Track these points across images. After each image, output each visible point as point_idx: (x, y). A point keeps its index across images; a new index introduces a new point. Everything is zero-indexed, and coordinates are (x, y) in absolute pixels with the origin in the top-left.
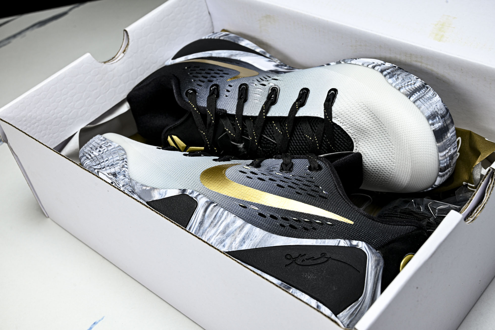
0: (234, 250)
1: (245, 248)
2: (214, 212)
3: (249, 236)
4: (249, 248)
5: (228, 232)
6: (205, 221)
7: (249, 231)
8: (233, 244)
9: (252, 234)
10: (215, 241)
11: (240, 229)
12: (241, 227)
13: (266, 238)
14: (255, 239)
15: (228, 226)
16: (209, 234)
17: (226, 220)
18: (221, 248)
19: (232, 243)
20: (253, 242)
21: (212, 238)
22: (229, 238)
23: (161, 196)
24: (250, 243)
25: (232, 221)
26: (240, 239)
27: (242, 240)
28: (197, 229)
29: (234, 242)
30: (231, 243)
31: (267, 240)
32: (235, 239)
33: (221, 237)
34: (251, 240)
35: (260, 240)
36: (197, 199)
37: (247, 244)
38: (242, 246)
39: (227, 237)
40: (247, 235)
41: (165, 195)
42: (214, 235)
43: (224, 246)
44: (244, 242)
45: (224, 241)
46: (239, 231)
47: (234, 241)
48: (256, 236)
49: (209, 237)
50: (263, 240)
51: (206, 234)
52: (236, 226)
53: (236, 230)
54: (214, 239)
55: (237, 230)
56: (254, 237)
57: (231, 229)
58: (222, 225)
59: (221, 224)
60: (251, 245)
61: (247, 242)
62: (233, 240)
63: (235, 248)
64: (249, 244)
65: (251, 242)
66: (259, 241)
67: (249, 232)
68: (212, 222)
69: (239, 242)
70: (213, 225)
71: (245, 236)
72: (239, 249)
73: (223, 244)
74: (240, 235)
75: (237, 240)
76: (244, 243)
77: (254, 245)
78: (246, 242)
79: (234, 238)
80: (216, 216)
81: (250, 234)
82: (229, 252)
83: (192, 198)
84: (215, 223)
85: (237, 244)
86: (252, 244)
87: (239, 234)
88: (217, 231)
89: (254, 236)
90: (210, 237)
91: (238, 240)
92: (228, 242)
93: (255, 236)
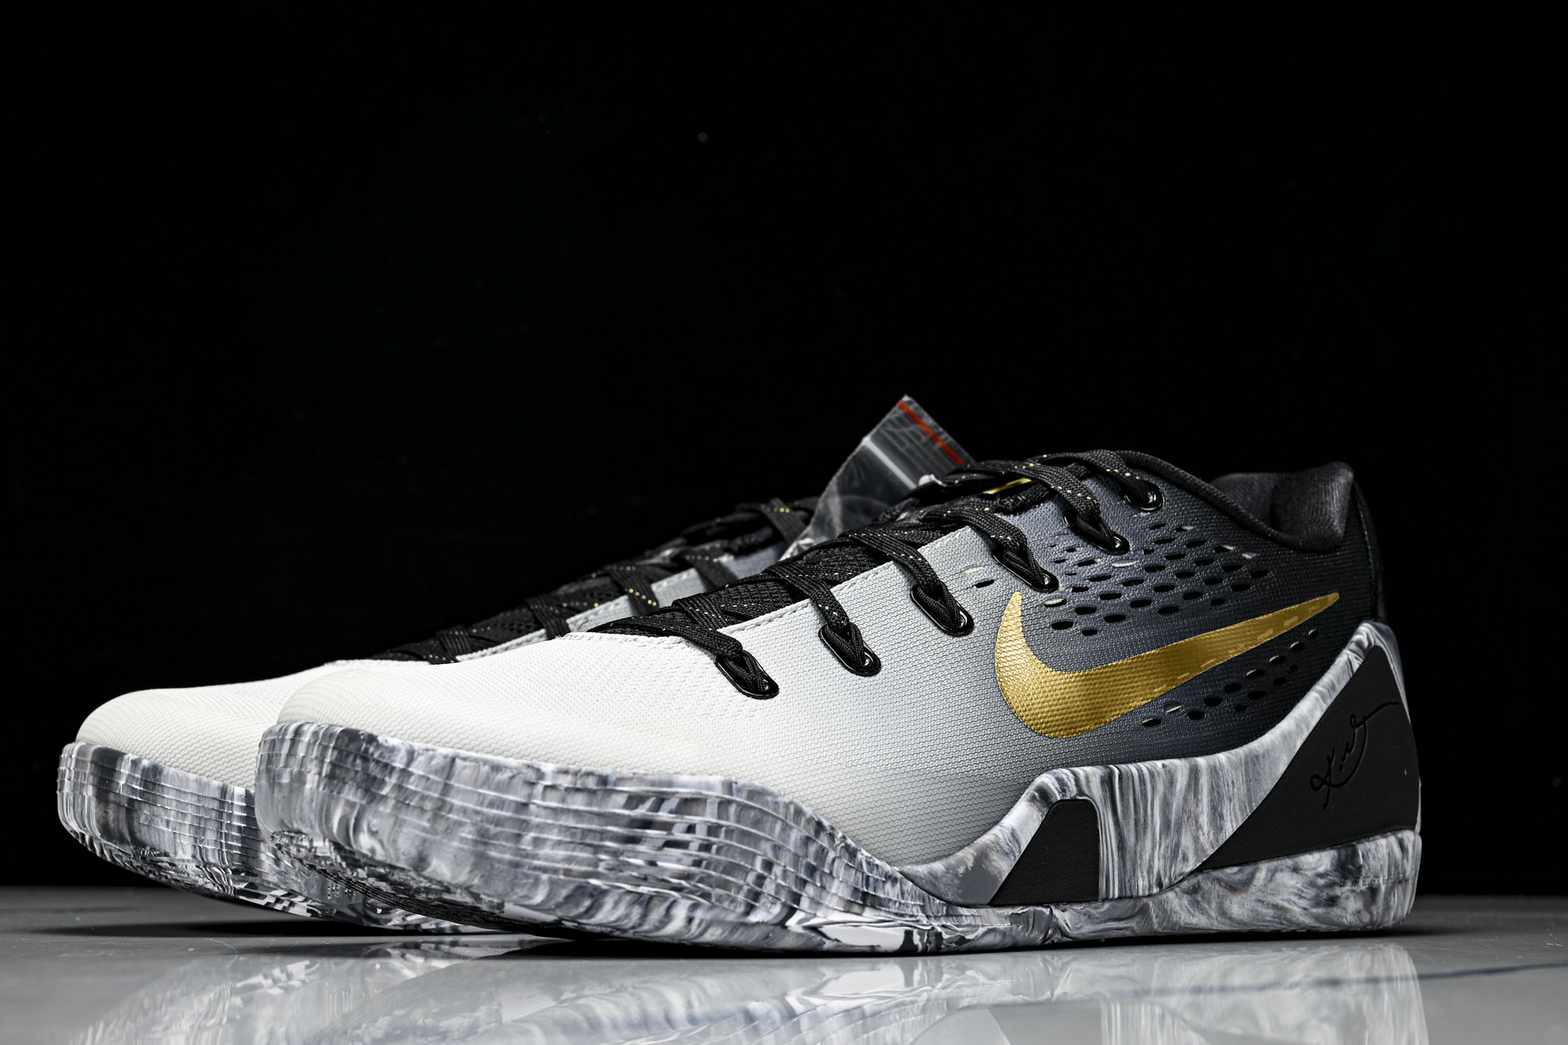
0: (1211, 852)
1: (1231, 829)
2: (1128, 795)
3: (1218, 793)
4: (1241, 823)
5: (1173, 818)
6: (1125, 832)
7: (1214, 781)
8: (1201, 838)
9: (1221, 784)
10: (1162, 861)
11: (1193, 788)
12: (1193, 783)
13: (1252, 769)
14: (1235, 790)
15: (1166, 805)
16: (1144, 857)
17: (1156, 792)
18: (1182, 869)
19: (1198, 838)
20: (1236, 799)
21: (1153, 861)
22: (1183, 831)
23: (1012, 858)
24: (1234, 809)
25: (1167, 785)
26: (1205, 814)
27: (1214, 815)
28: (1119, 868)
29: (1200, 832)
30: (1196, 839)
31: (1258, 773)
32: (1197, 822)
33: (1168, 841)
34: (1230, 801)
35: (1245, 786)
36: (1085, 795)
37: (1229, 817)
38: (1222, 828)
39: (1177, 832)
40: (1216, 794)
41: (1020, 847)
42: (1153, 849)
43: (1185, 859)
44: (1221, 816)
45: (1178, 845)
46: (1193, 797)
47: (1197, 831)
48: (1233, 782)
49: (1147, 865)
50: (1250, 780)
51: (1139, 862)
52: (1180, 790)
53: (1185, 800)
54: (1159, 859)
55: (1189, 798)
56: (1231, 788)
57: (1176, 803)
58: (1155, 812)
59: (1152, 809)
60: (1239, 813)
61: (1227, 811)
62: (1195, 828)
63: (1211, 844)
64: (1233, 814)
65: (1234, 805)
66: (1245, 791)
67: (1214, 784)
68: (1136, 824)
69: (1211, 824)
70: (1141, 828)
71: (1212, 800)
72: (1221, 842)
73: (1180, 856)
74: (1200, 805)
75: (1202, 823)
76: (1223, 819)
77: (1243, 807)
78: (1224, 812)
79: (1194, 821)
80: (1135, 799)
81: (1218, 786)
82: (1204, 863)
83: (1074, 800)
84: (1142, 821)
85: (1209, 832)
86: (1237, 808)
87: (1197, 805)
88: (1154, 834)
89: (1228, 785)
90: (1150, 860)
91: (1204, 820)
92: (1186, 841)
93: (1231, 784)
